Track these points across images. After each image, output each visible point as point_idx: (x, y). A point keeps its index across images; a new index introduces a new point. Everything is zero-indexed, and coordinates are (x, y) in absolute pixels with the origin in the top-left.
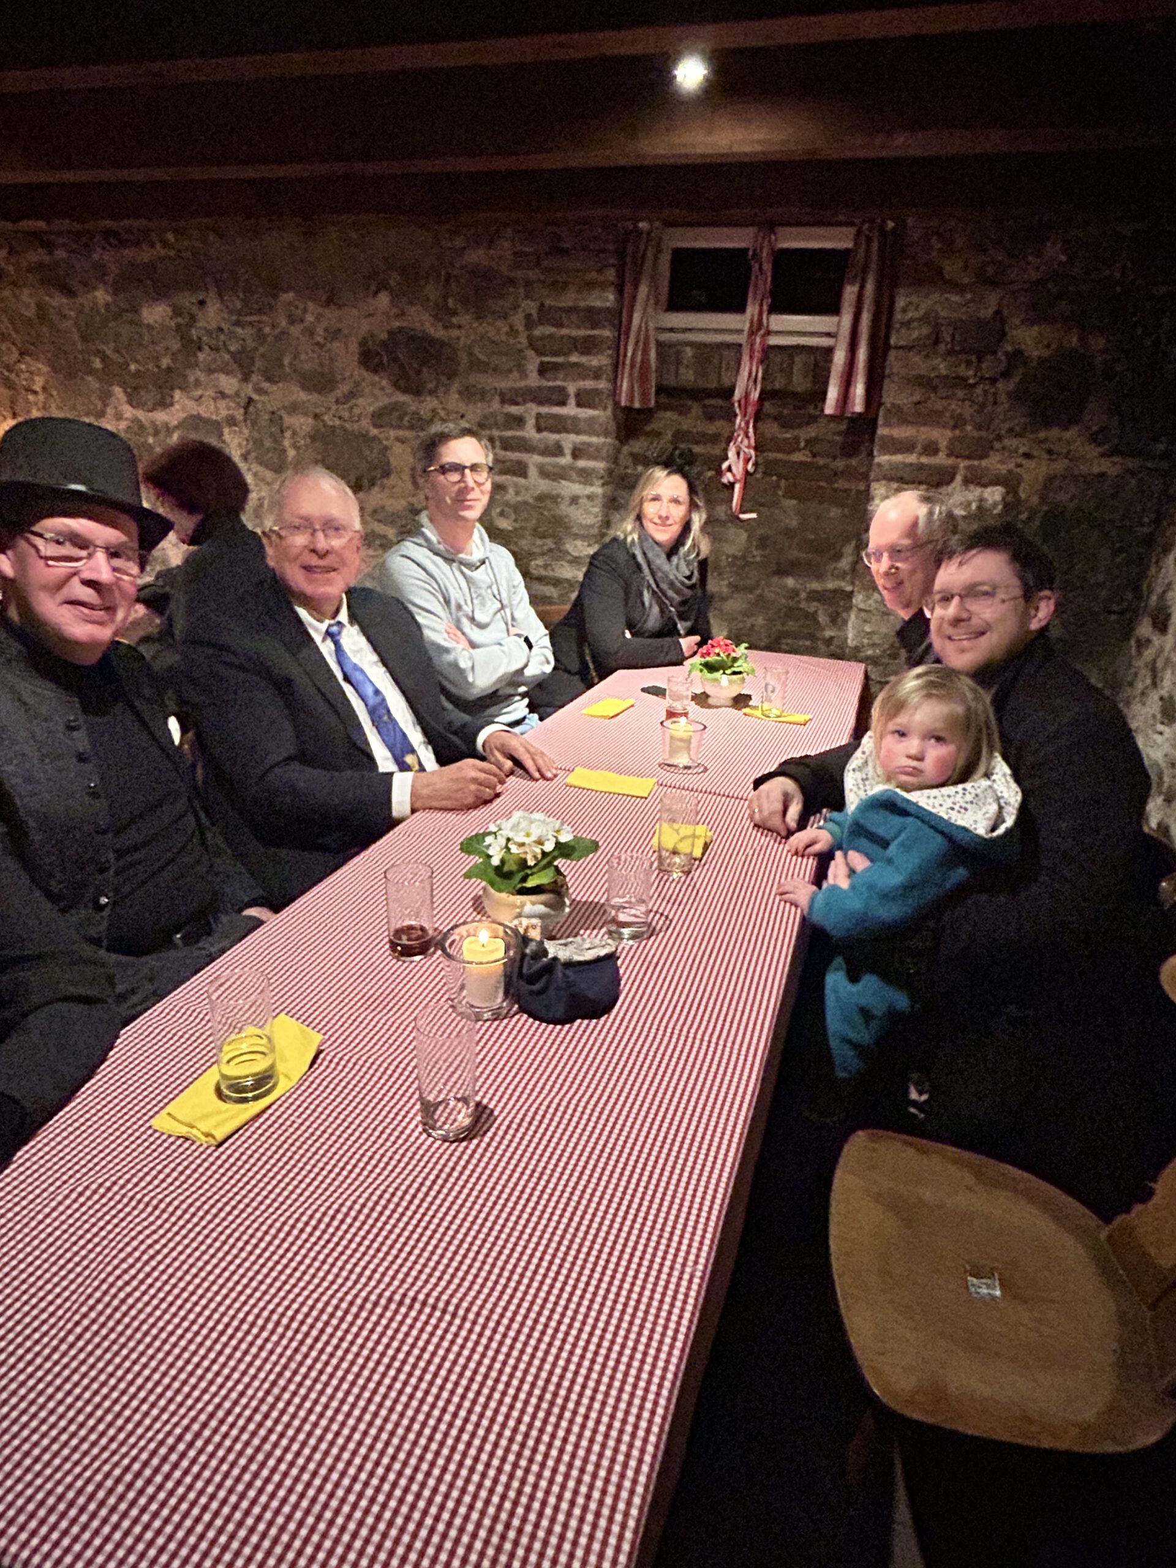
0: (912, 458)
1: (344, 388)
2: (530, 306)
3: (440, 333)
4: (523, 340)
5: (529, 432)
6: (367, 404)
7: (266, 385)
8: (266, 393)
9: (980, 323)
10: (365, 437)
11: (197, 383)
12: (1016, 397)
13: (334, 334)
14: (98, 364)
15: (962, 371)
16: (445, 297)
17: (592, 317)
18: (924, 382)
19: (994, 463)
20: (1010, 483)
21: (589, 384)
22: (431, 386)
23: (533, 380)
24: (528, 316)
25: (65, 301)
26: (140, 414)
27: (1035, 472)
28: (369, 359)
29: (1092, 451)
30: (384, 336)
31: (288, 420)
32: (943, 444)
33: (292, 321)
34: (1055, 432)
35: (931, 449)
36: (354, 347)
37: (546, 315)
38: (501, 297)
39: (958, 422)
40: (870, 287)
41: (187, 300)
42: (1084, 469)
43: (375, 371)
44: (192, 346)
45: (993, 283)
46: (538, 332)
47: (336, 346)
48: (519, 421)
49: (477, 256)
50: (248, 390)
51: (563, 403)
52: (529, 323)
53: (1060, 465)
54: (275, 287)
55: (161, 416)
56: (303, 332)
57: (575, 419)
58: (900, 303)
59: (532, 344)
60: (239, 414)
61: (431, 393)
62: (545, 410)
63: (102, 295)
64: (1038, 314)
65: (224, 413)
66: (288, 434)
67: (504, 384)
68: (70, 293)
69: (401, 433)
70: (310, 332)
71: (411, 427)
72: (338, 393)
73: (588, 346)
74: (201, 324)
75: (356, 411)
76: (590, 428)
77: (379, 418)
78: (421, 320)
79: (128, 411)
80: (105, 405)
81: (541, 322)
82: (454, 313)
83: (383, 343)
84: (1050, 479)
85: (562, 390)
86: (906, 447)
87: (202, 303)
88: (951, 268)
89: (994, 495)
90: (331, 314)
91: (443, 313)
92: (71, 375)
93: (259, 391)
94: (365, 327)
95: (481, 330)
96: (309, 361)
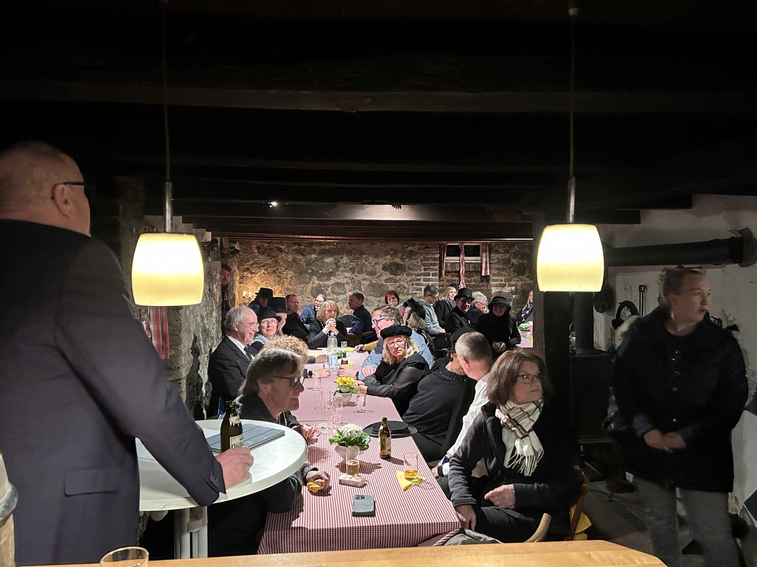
0: (498, 282)
1: (378, 274)
2: (422, 257)
3: (401, 263)
4: (420, 264)
5: (422, 282)
6: (383, 278)
7: (358, 275)
8: (357, 276)
9: (507, 259)
10: (382, 285)
11: (338, 275)
12: (514, 271)
13: (376, 264)
14: (310, 271)
15: (504, 267)
16: (403, 256)
17: (435, 259)
18: (498, 269)
19: (512, 282)
20: (515, 286)
21: (435, 272)
22: (399, 273)
23: (423, 271)
24: (421, 259)
25: (302, 257)
26: (321, 283)
27: (519, 284)
28: (384, 268)
29: (528, 279)
30: (389, 264)
31: (362, 282)
32: (503, 279)
33: (366, 261)
34: (521, 277)
35: (501, 281)
36: (381, 266)
37: (425, 259)
38: (415, 256)
39: (505, 276)
40: (488, 253)
41: (338, 257)
42: (527, 283)
43: (386, 271)
44: (338, 267)
45: (507, 253)
46: (423, 262)
47: (377, 266)
48: (420, 280)
49: (410, 248)
50: (353, 276)
51: (429, 276)
52: (421, 261)
53: (523, 282)
54: (362, 254)
55: (327, 283)
56: (368, 263)
57: (432, 279)
58: (492, 256)
59: (422, 264)
60: (350, 281)
61: (399, 275)
62: (425, 277)
63: (313, 256)
64: (515, 257)
65: (345, 281)
66: (362, 285)
67: (416, 272)
68: (304, 255)
69: (391, 284)
70: (371, 263)
71: (394, 282)
72: (376, 276)
73: (435, 265)
74: (341, 262)
75: (381, 279)
76: (435, 280)
77: (387, 281)
78: (398, 260)
79: (317, 282)
80: (310, 281)
81: (424, 261)
82: (405, 259)
83: (389, 265)
84: (522, 285)
85: (429, 273)
86: (497, 280)
87: (342, 257)
88: (500, 250)
89: (513, 288)
90: (376, 260)
91: (402, 259)
92: (301, 274)
93: (356, 276)
94: (384, 262)
95: (411, 262)
96: (369, 269)
